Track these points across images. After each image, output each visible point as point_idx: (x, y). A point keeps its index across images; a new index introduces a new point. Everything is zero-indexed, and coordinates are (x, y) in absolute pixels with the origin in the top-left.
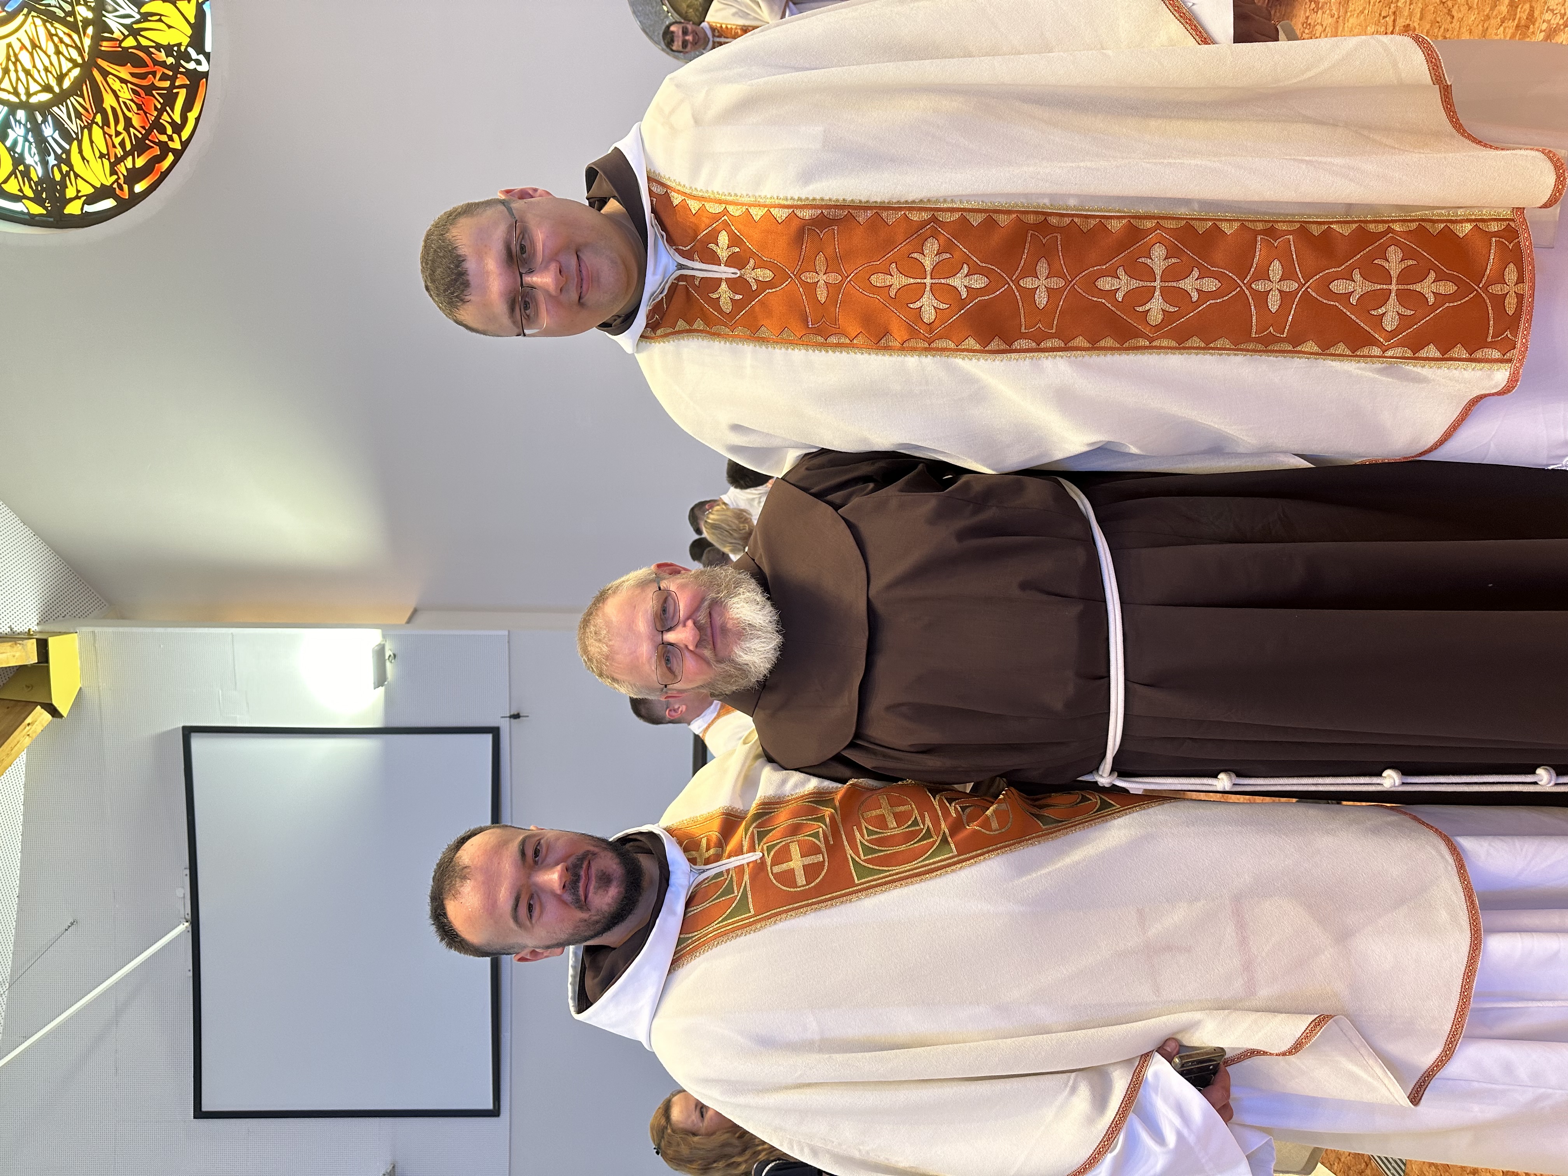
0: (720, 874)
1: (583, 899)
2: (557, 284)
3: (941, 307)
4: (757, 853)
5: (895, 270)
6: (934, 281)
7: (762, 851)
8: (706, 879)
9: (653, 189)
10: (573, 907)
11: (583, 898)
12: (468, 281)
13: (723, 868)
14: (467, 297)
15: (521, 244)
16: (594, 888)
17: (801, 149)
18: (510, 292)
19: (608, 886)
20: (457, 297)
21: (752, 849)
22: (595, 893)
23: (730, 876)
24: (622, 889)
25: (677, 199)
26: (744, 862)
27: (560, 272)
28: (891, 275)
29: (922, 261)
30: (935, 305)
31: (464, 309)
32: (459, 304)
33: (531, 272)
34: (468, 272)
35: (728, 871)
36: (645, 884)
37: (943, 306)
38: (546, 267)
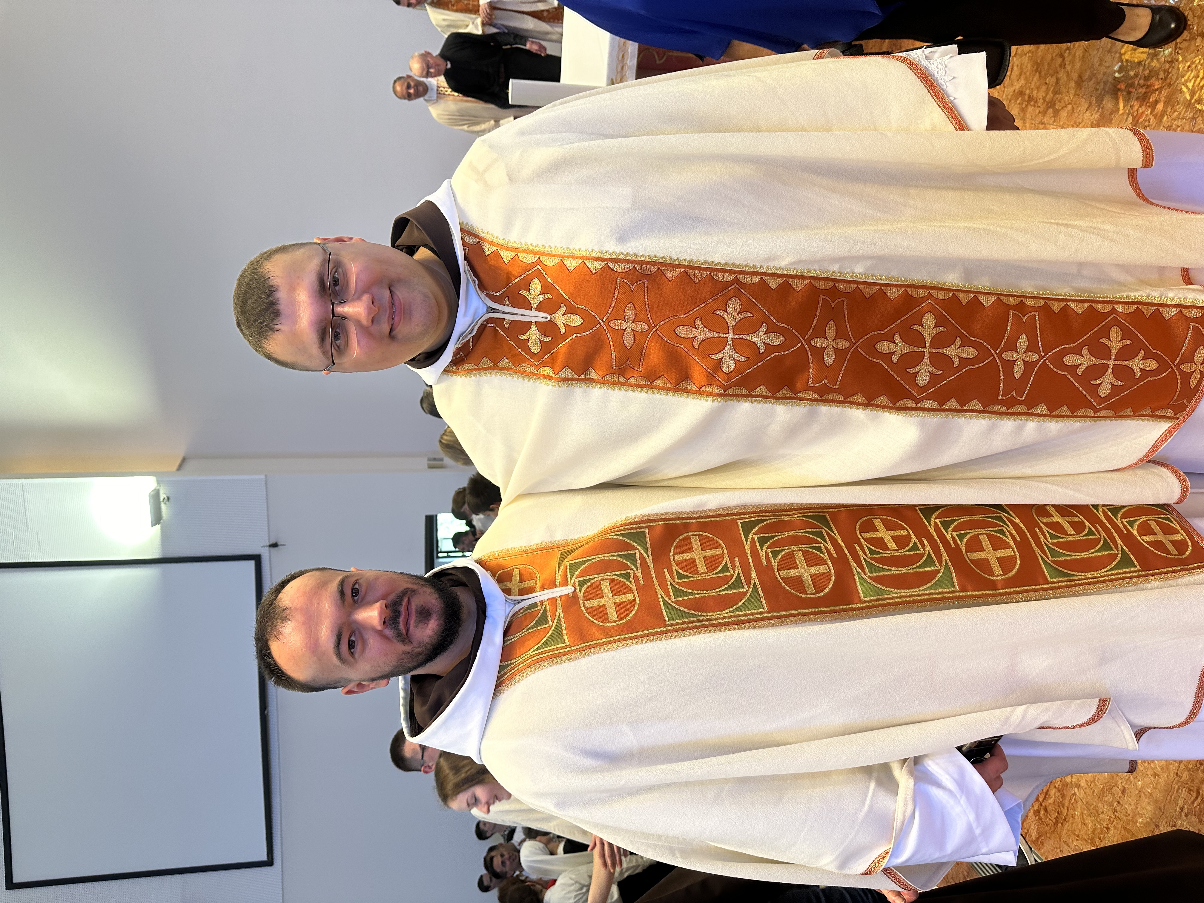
0: (535, 605)
1: (405, 634)
2: (369, 313)
3: (741, 360)
4: (569, 587)
5: (700, 324)
6: (736, 336)
7: (574, 586)
8: (521, 609)
9: (465, 239)
10: (395, 641)
11: (404, 632)
12: (279, 310)
13: (537, 600)
14: (276, 327)
15: (334, 277)
16: (415, 621)
17: (613, 208)
18: (321, 321)
19: (428, 620)
20: (266, 326)
21: (565, 583)
22: (416, 627)
23: (543, 607)
24: (441, 622)
25: (489, 249)
26: (557, 595)
27: (373, 302)
28: (696, 328)
29: (726, 318)
30: (735, 357)
31: (273, 339)
32: (269, 334)
33: (343, 302)
34: (279, 302)
35: (542, 602)
36: (464, 615)
37: (742, 359)
38: (359, 298)
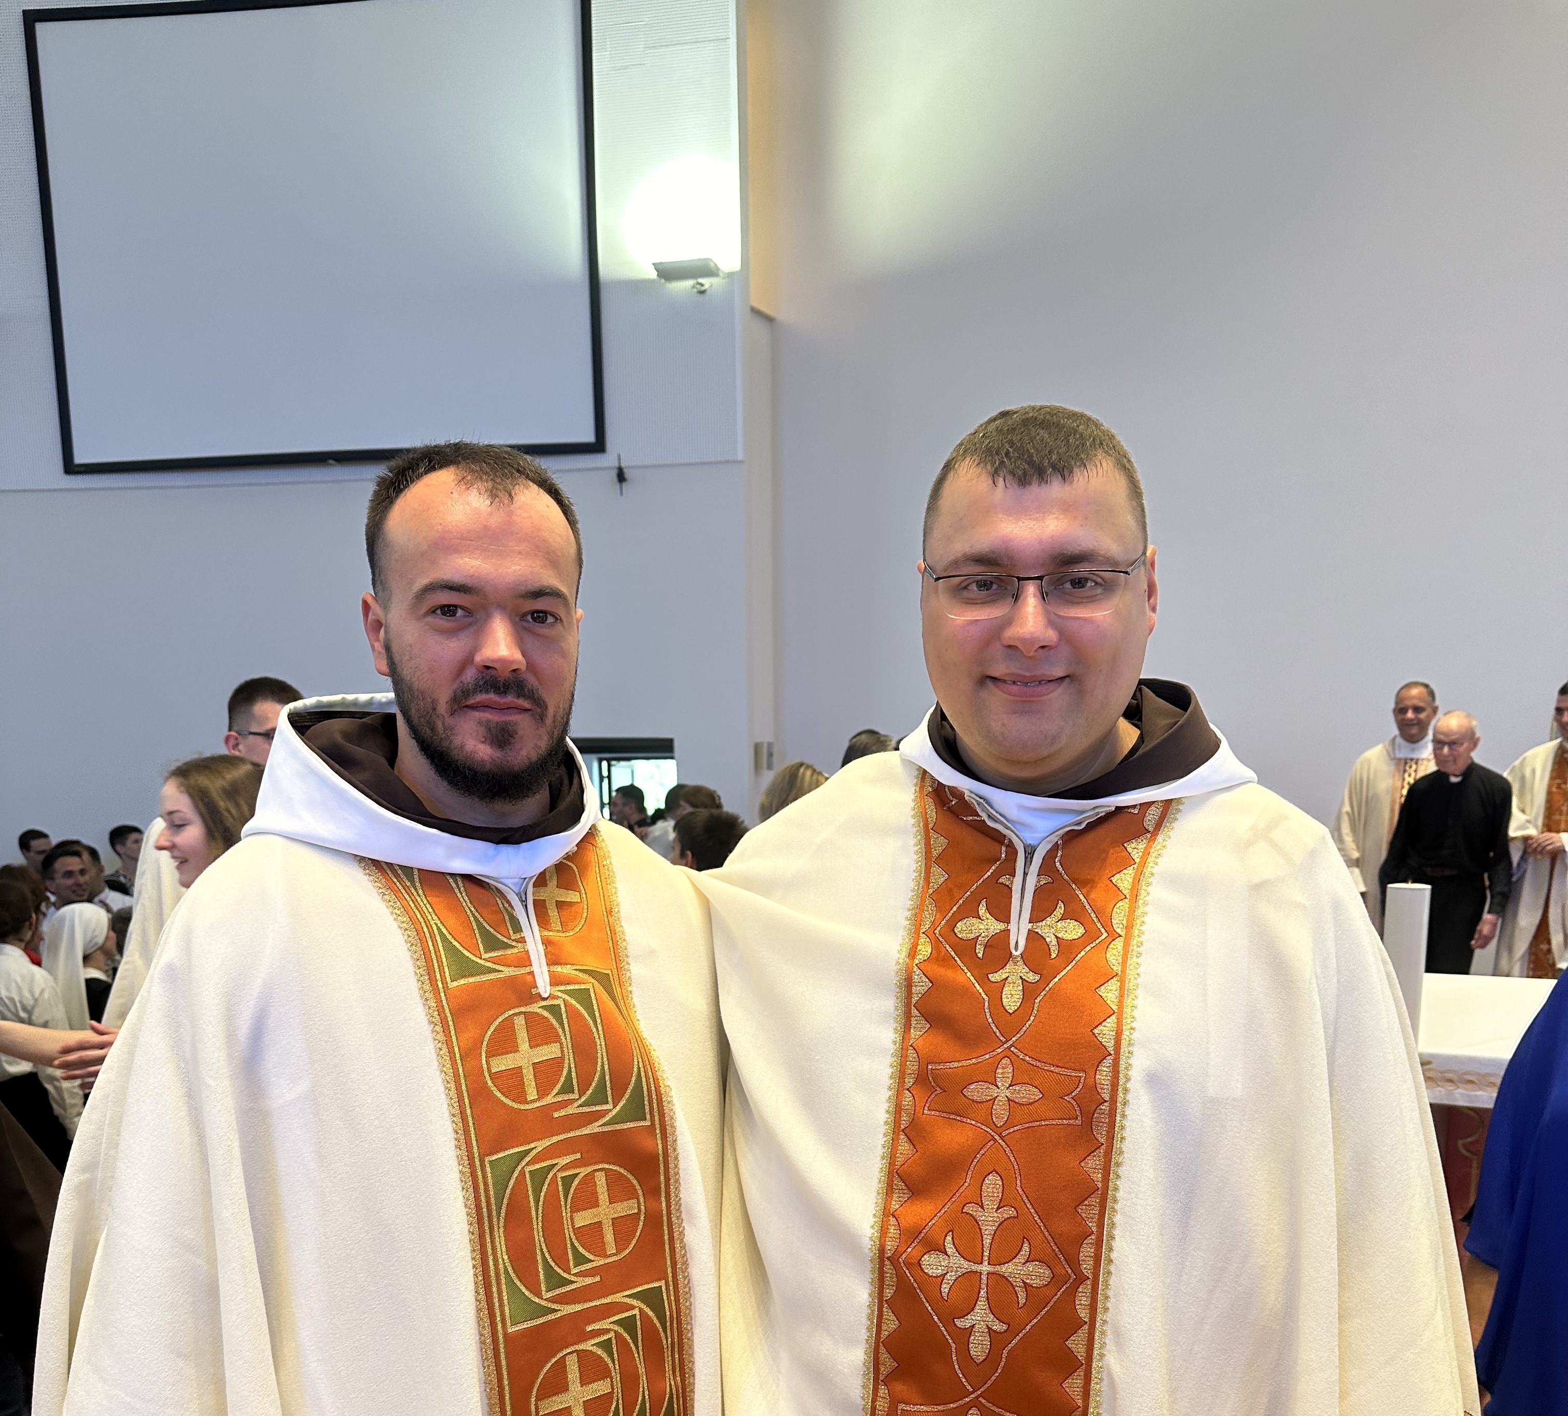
0: (518, 928)
1: (468, 703)
2: (1024, 641)
3: (944, 1286)
4: (548, 988)
5: (1006, 1216)
6: (984, 1277)
7: (551, 997)
8: (510, 905)
9: (1153, 808)
10: (455, 686)
11: (471, 701)
12: (1030, 483)
13: (526, 933)
14: (1001, 479)
15: (1087, 580)
16: (489, 721)
18: (1011, 558)
19: (492, 744)
20: (1002, 462)
21: (555, 981)
22: (480, 723)
23: (514, 944)
24: (488, 766)
25: (1135, 849)
26: (535, 968)
27: (1043, 647)
28: (998, 1209)
29: (1016, 1260)
30: (948, 1276)
31: (980, 475)
32: (989, 467)
33: (1043, 596)
35: (523, 940)
36: (501, 806)
37: (945, 1289)
38: (1050, 623)
